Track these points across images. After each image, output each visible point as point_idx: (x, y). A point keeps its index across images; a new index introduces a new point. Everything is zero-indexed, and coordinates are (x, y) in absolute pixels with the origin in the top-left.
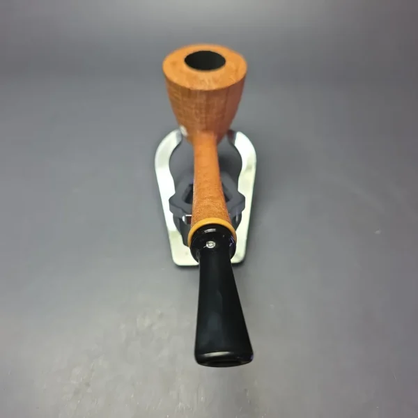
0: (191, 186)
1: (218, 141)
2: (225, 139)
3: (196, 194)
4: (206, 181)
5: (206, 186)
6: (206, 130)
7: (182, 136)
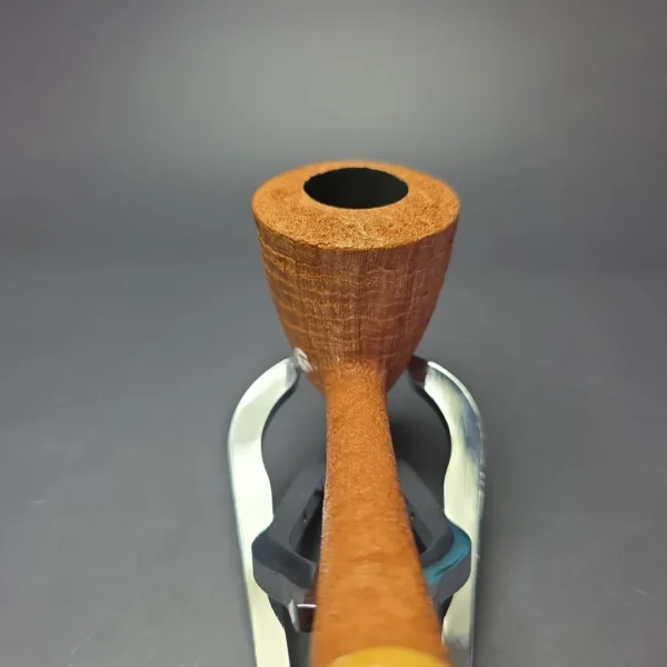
0: (320, 494)
1: (389, 383)
2: (404, 381)
3: (331, 539)
4: (361, 498)
5: (361, 512)
6: (359, 355)
7: (299, 370)
